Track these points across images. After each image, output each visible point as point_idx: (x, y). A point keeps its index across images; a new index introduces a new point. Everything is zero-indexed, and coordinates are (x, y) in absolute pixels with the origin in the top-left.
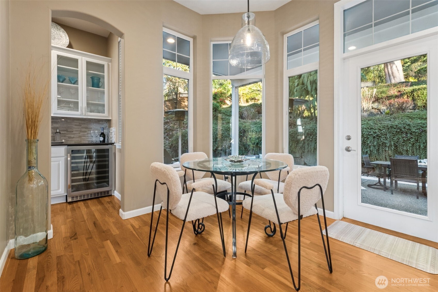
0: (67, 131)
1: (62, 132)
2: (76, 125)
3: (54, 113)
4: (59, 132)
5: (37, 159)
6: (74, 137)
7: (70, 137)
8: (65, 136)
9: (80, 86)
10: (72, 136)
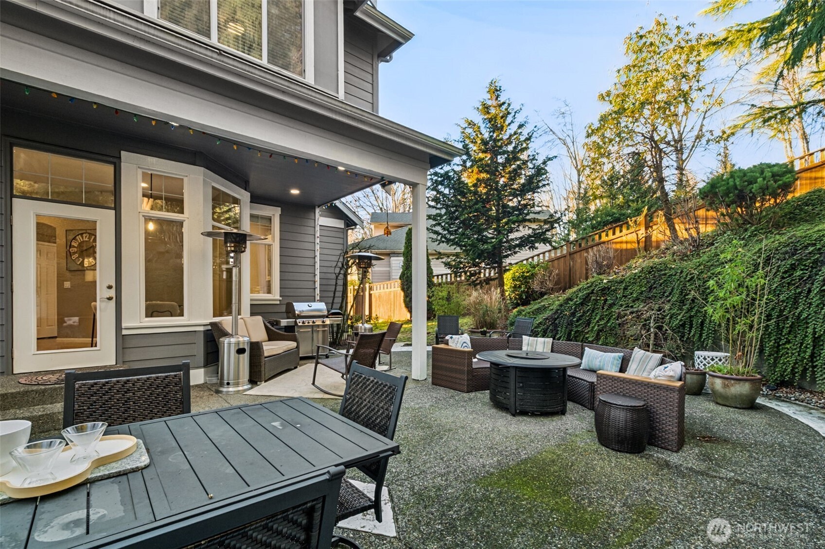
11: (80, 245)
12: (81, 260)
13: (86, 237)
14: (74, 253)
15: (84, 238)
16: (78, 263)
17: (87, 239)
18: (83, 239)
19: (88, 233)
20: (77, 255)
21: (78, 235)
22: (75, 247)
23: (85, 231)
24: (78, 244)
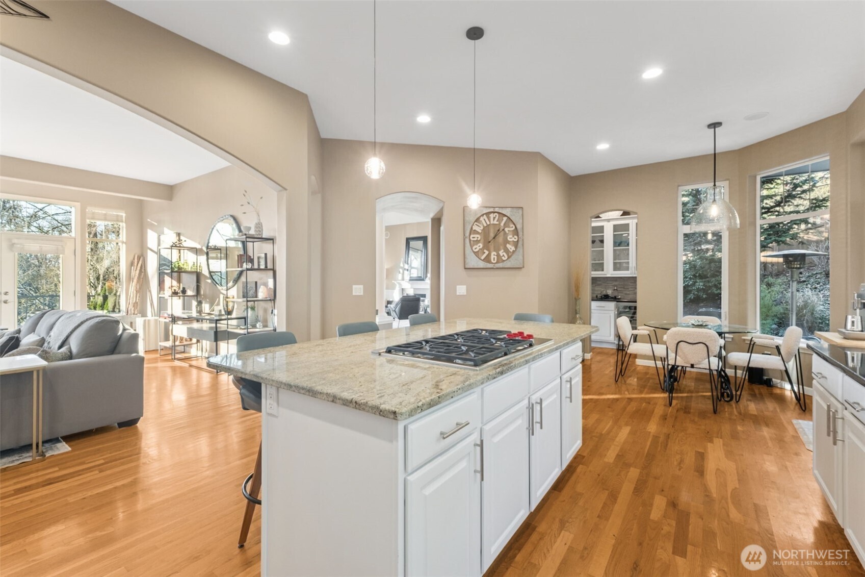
0: (624, 288)
1: (619, 289)
2: (631, 283)
3: (610, 273)
4: (617, 290)
5: (579, 309)
6: (629, 294)
7: (626, 294)
8: (622, 293)
9: (630, 247)
10: (628, 293)
11: (486, 229)
12: (487, 252)
13: (494, 218)
14: (477, 242)
15: (492, 219)
16: (483, 258)
17: (495, 222)
18: (490, 222)
19: (499, 213)
20: (481, 245)
21: (483, 215)
22: (478, 233)
23: (492, 210)
24: (482, 228)
